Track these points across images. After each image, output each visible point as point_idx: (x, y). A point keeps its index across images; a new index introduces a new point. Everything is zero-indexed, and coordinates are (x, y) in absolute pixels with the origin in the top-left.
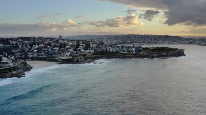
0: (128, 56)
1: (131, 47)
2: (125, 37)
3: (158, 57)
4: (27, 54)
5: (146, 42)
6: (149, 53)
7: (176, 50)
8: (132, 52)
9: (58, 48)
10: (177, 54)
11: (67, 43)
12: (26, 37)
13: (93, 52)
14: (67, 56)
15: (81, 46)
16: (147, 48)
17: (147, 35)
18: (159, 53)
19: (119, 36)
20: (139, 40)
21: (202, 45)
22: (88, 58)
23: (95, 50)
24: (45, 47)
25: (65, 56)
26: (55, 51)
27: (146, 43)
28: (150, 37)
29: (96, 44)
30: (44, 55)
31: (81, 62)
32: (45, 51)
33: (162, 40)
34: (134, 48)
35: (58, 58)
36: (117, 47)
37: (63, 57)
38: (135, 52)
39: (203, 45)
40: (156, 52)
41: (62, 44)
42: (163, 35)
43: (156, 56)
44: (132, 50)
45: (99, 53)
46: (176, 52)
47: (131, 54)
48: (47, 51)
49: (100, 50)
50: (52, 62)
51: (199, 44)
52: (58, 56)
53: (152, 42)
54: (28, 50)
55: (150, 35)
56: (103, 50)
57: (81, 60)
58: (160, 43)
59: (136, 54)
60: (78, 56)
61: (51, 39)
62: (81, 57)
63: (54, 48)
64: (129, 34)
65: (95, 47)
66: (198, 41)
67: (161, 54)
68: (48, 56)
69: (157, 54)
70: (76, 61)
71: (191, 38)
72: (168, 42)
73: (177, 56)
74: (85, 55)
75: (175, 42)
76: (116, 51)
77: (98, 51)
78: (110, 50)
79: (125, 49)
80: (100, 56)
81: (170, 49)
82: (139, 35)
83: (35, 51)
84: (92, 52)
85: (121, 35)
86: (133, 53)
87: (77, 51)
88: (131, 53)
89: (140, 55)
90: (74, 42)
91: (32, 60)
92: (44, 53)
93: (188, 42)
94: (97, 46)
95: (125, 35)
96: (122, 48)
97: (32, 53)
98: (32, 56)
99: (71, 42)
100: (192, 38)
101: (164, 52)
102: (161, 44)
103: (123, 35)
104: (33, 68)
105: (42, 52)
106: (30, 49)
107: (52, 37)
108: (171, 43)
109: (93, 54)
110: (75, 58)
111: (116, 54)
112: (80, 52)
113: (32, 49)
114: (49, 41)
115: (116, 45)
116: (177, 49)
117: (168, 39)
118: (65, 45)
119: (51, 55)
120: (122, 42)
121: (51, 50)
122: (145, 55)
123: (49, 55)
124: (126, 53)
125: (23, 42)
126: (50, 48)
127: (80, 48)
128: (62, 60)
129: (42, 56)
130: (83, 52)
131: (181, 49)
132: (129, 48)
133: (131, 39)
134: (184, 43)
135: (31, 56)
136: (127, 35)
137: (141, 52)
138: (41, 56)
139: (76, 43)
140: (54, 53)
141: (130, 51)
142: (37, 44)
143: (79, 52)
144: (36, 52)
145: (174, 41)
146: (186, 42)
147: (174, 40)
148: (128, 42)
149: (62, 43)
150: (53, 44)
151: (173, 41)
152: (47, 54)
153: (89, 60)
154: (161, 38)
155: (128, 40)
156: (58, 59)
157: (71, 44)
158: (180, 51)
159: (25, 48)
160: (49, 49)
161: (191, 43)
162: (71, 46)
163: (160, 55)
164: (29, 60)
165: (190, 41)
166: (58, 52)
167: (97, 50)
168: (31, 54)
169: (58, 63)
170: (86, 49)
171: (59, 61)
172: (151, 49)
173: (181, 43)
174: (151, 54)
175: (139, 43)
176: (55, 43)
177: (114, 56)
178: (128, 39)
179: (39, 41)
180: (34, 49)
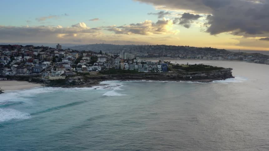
0: (150, 76)
1: (156, 63)
2: (152, 48)
3: (194, 79)
4: (3, 69)
5: (180, 56)
6: (180, 72)
7: (220, 69)
8: (156, 70)
9: (49, 63)
10: (222, 75)
11: (64, 55)
12: (10, 45)
13: (100, 69)
14: (59, 74)
15: (83, 60)
16: (179, 66)
17: (183, 47)
18: (196, 73)
19: (145, 46)
20: (170, 54)
21: (256, 62)
22: (90, 78)
23: (103, 67)
24: (30, 61)
25: (56, 75)
26: (44, 68)
27: (180, 58)
28: (186, 49)
29: (106, 58)
30: (26, 72)
31: (79, 84)
32: (29, 67)
33: (201, 54)
34: (160, 65)
35: (46, 78)
36: (136, 63)
37: (52, 76)
38: (161, 72)
39: (258, 62)
40: (192, 72)
41: (57, 57)
42: (204, 47)
43: (191, 77)
44: (157, 69)
45: (108, 71)
46: (220, 73)
47: (155, 74)
48: (32, 67)
49: (111, 67)
50: (36, 83)
51: (252, 61)
52: (46, 75)
53: (188, 57)
54: (6, 64)
55: (186, 46)
56: (115, 66)
57: (79, 81)
58: (199, 58)
59: (162, 75)
60: (74, 76)
61: (44, 49)
62: (79, 77)
63: (43, 62)
64: (158, 45)
65: (103, 63)
66: (250, 57)
67: (199, 75)
68: (31, 74)
69: (193, 75)
70: (71, 83)
71: (240, 52)
72: (210, 57)
73: (221, 78)
74: (88, 74)
75: (220, 58)
76: (133, 69)
77: (108, 67)
78: (125, 67)
79: (147, 66)
80: (109, 76)
81: (212, 68)
82: (171, 46)
83: (14, 66)
84: (98, 69)
85: (148, 46)
86: (157, 73)
87: (77, 68)
88: (154, 72)
89: (168, 76)
90: (74, 54)
91: (8, 79)
92: (27, 69)
93: (237, 57)
94: (107, 61)
95: (153, 46)
96: (142, 65)
97: (10, 69)
98: (10, 74)
99: (71, 54)
100: (243, 52)
101: (203, 73)
102: (200, 60)
103: (150, 46)
104: (3, 93)
105: (24, 68)
106: (9, 63)
107: (47, 46)
108: (213, 58)
109: (100, 72)
110: (70, 78)
111: (133, 73)
112: (81, 69)
113: (12, 63)
114: (40, 52)
115: (135, 61)
116: (222, 68)
117: (210, 53)
118: (61, 58)
119: (36, 72)
120: (147, 55)
121: (38, 65)
122: (175, 77)
123: (33, 72)
124: (147, 72)
125: (3, 52)
126: (38, 62)
127: (81, 64)
128: (51, 80)
129: (24, 73)
130: (85, 69)
131: (227, 69)
132: (153, 64)
133: (161, 51)
134: (231, 60)
135: (7, 73)
136: (155, 46)
137: (169, 72)
138: (22, 73)
139: (77, 56)
140: (42, 70)
141: (153, 70)
142: (21, 55)
143: (78, 69)
144: (16, 68)
145: (219, 56)
146: (235, 58)
147: (219, 54)
148: (156, 55)
149: (58, 55)
150: (44, 56)
151: (217, 55)
152: (31, 71)
153: (92, 81)
154: (201, 50)
155: (156, 53)
156: (44, 80)
157: (70, 57)
158: (226, 71)
159: (4, 61)
160: (36, 63)
161: (241, 59)
162: (69, 59)
163: (197, 76)
164: (3, 79)
165: (240, 56)
166: (49, 69)
167: (106, 67)
168: (8, 71)
169: (44, 85)
170: (90, 65)
171: (46, 83)
172: (184, 67)
173: (227, 59)
174: (184, 74)
175: (170, 58)
176: (47, 54)
177: (130, 77)
178: (156, 51)
179: (25, 52)
180: (15, 62)
